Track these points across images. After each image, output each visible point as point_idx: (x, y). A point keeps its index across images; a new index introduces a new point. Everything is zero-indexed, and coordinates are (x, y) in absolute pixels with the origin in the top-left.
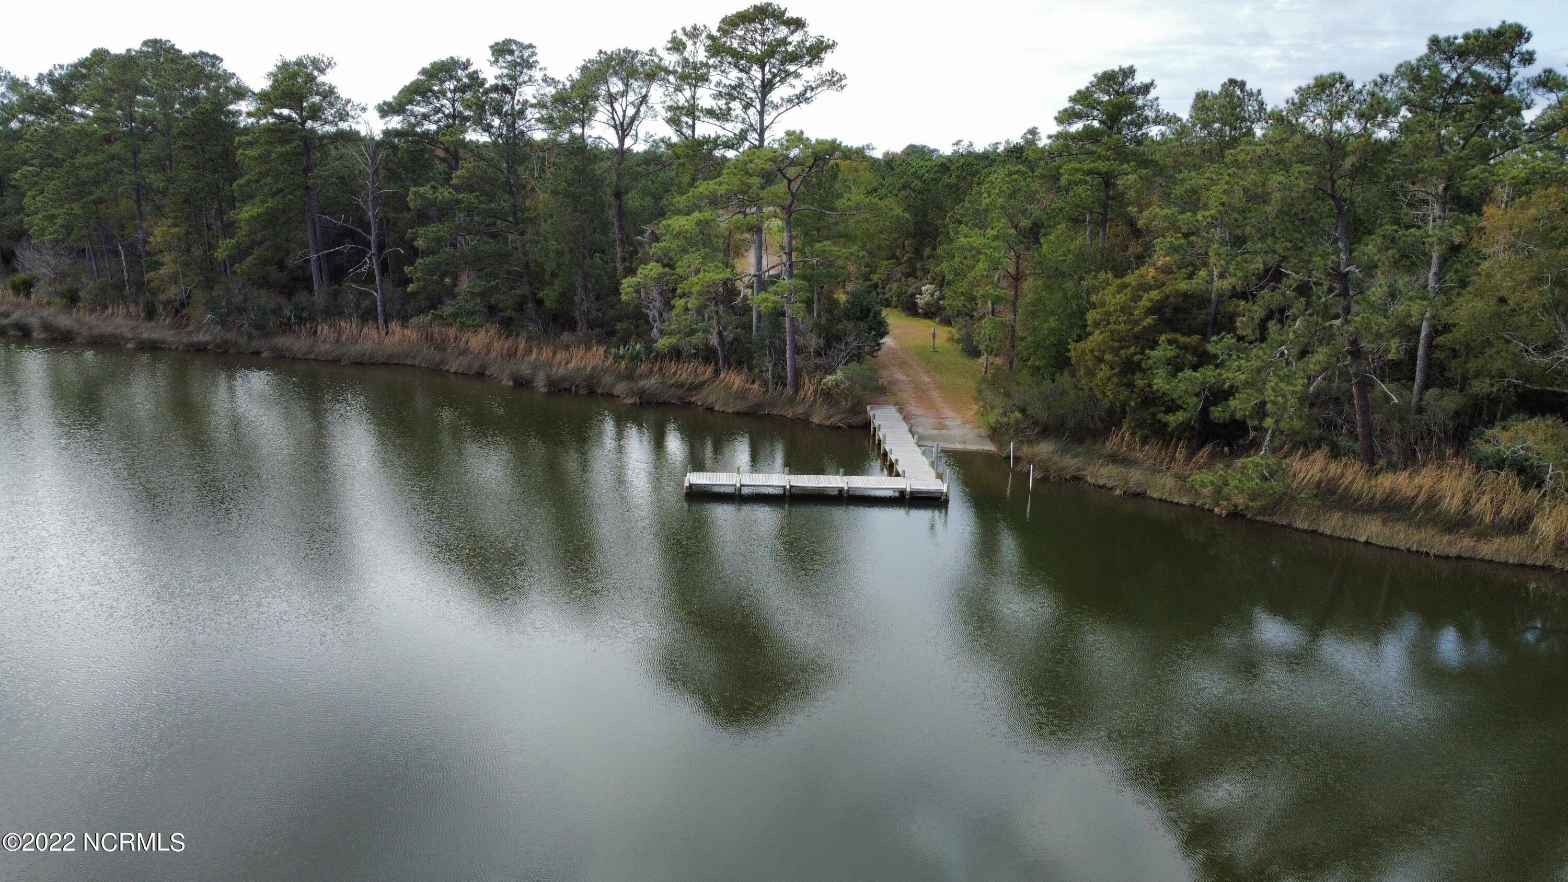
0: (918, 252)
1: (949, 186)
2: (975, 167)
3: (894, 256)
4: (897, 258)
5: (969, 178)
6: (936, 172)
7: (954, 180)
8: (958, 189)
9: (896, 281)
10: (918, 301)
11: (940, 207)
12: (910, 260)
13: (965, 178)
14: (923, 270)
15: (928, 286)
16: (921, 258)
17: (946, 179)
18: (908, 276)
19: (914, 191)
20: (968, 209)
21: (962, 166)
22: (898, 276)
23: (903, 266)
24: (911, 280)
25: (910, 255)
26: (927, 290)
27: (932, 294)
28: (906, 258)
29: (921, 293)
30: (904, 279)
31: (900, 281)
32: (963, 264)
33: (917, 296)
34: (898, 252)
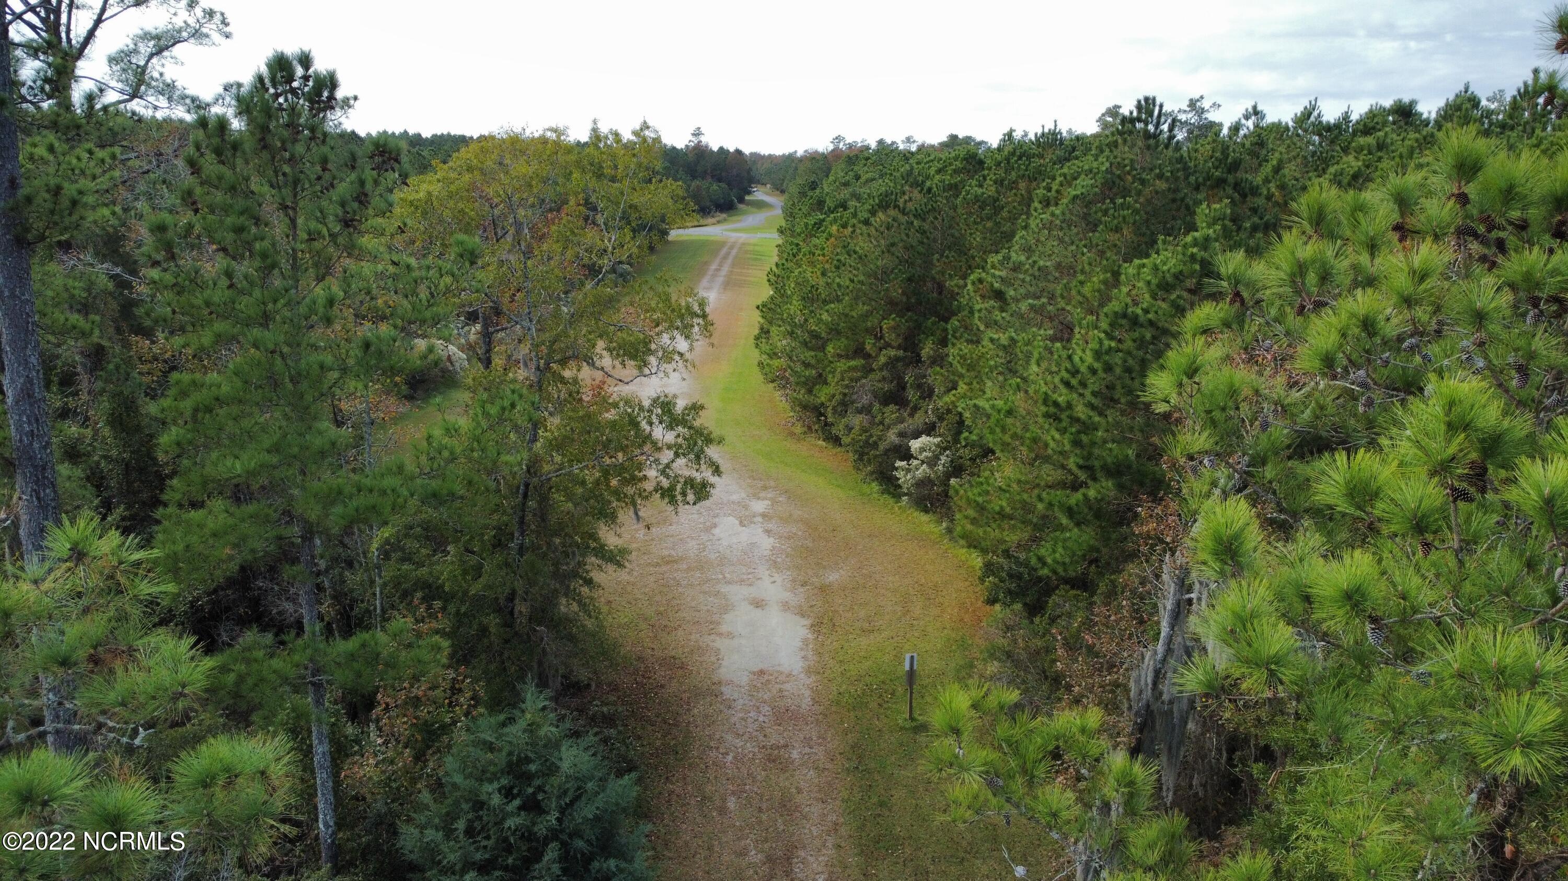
0: (911, 344)
1: (981, 202)
2: (1037, 162)
3: (859, 352)
4: (867, 356)
5: (1022, 185)
7: (990, 189)
8: (998, 210)
9: (859, 411)
10: (899, 474)
11: (959, 246)
12: (892, 363)
13: (1013, 185)
14: (919, 386)
15: (924, 439)
16: (918, 360)
17: (973, 188)
18: (888, 399)
19: (903, 212)
20: (1016, 268)
21: (1008, 160)
22: (865, 400)
23: (878, 375)
24: (891, 413)
25: (892, 353)
26: (922, 450)
27: (932, 462)
28: (882, 360)
29: (907, 455)
30: (877, 406)
31: (866, 410)
32: (1004, 429)
33: (899, 464)
34: (869, 345)
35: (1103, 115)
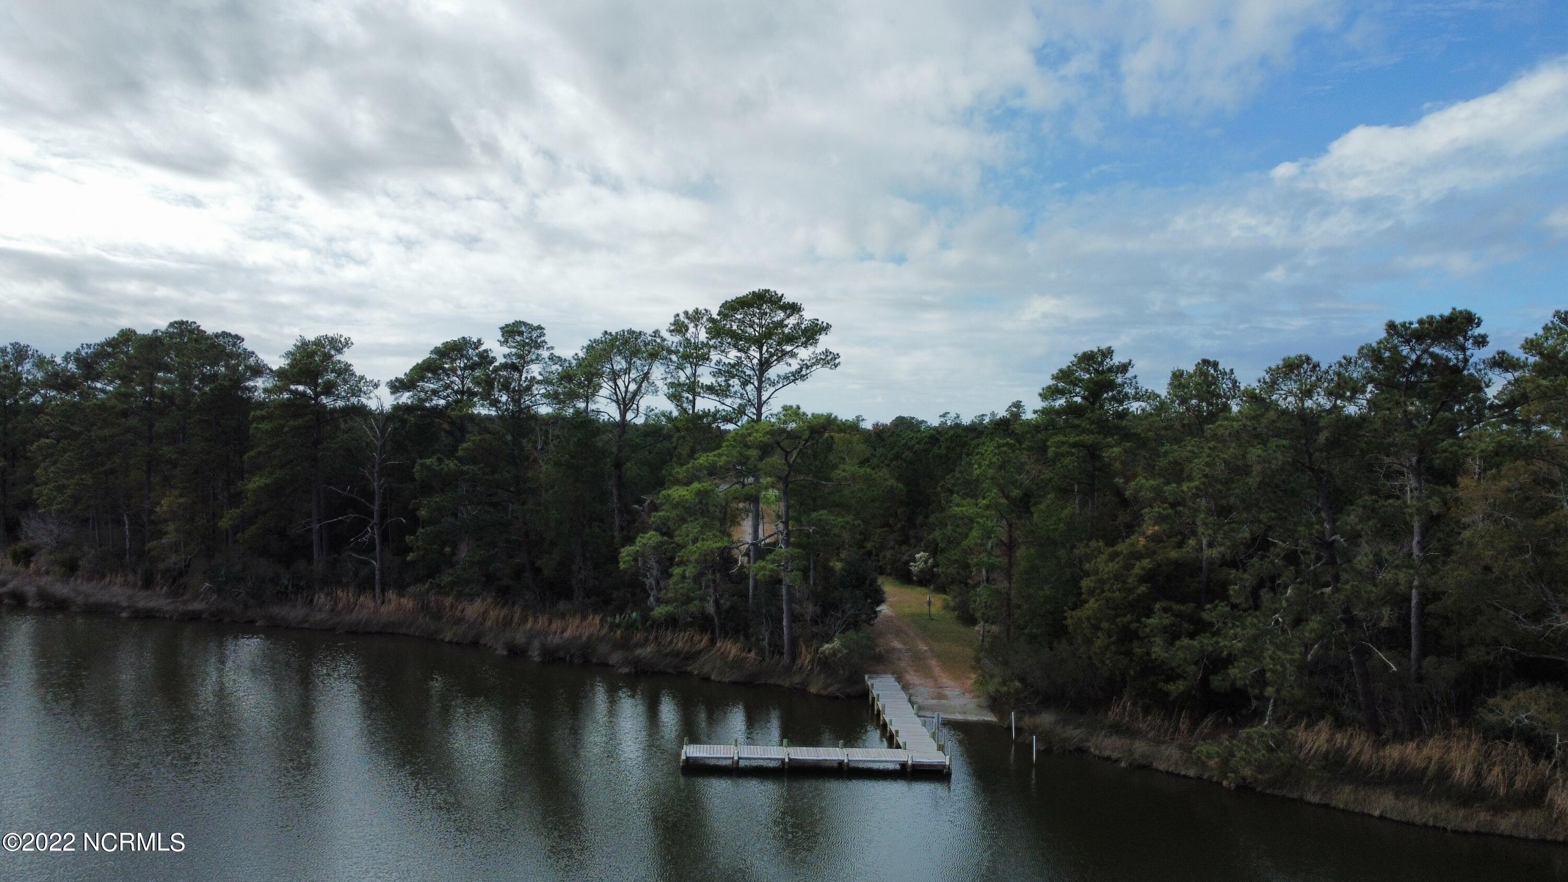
0: (911, 520)
1: (939, 457)
2: (964, 439)
3: (887, 525)
4: (890, 526)
5: (958, 449)
6: (925, 443)
7: (943, 451)
8: (948, 459)
9: (890, 548)
10: (912, 568)
11: (931, 476)
12: (903, 528)
13: (954, 449)
14: (916, 537)
15: (922, 553)
16: (914, 526)
17: (935, 450)
18: (901, 543)
19: (905, 461)
20: (959, 479)
21: (950, 438)
22: (892, 543)
23: (896, 534)
24: (904, 548)
25: (903, 523)
26: (921, 558)
27: (926, 562)
28: (899, 526)
29: (915, 561)
30: (897, 547)
31: (893, 548)
32: (956, 532)
33: (912, 564)
34: (891, 520)
35: (1010, 407)
